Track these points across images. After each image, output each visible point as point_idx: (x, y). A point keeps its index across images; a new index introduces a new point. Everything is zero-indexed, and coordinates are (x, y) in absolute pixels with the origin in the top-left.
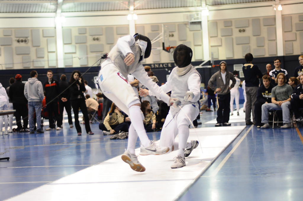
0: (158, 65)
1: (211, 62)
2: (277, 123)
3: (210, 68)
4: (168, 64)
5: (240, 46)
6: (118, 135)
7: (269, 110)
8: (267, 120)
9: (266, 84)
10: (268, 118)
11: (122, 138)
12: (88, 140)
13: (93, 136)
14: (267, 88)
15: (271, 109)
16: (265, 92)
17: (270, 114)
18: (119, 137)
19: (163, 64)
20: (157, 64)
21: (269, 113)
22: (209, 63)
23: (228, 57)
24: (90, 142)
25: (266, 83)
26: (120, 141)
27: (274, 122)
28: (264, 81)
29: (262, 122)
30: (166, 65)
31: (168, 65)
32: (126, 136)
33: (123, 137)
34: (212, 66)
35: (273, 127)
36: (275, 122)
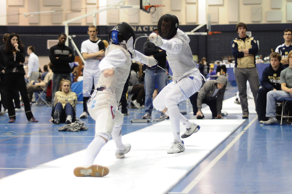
0: (136, 27)
1: (208, 28)
2: (287, 118)
3: (206, 36)
4: (149, 26)
5: (249, 7)
6: (69, 125)
7: (276, 100)
8: (274, 114)
9: (274, 65)
10: (275, 111)
11: (74, 131)
12: (28, 130)
13: (36, 125)
14: (275, 69)
15: (279, 99)
16: (273, 76)
17: (278, 105)
18: (71, 129)
19: (142, 27)
20: (134, 26)
21: (277, 103)
22: (204, 28)
23: (231, 21)
24: (30, 134)
25: (274, 63)
26: (72, 133)
27: (282, 116)
28: (272, 60)
29: (266, 116)
30: (146, 29)
31: (149, 29)
32: (80, 128)
33: (76, 129)
34: (208, 33)
35: (281, 124)
36: (284, 117)
